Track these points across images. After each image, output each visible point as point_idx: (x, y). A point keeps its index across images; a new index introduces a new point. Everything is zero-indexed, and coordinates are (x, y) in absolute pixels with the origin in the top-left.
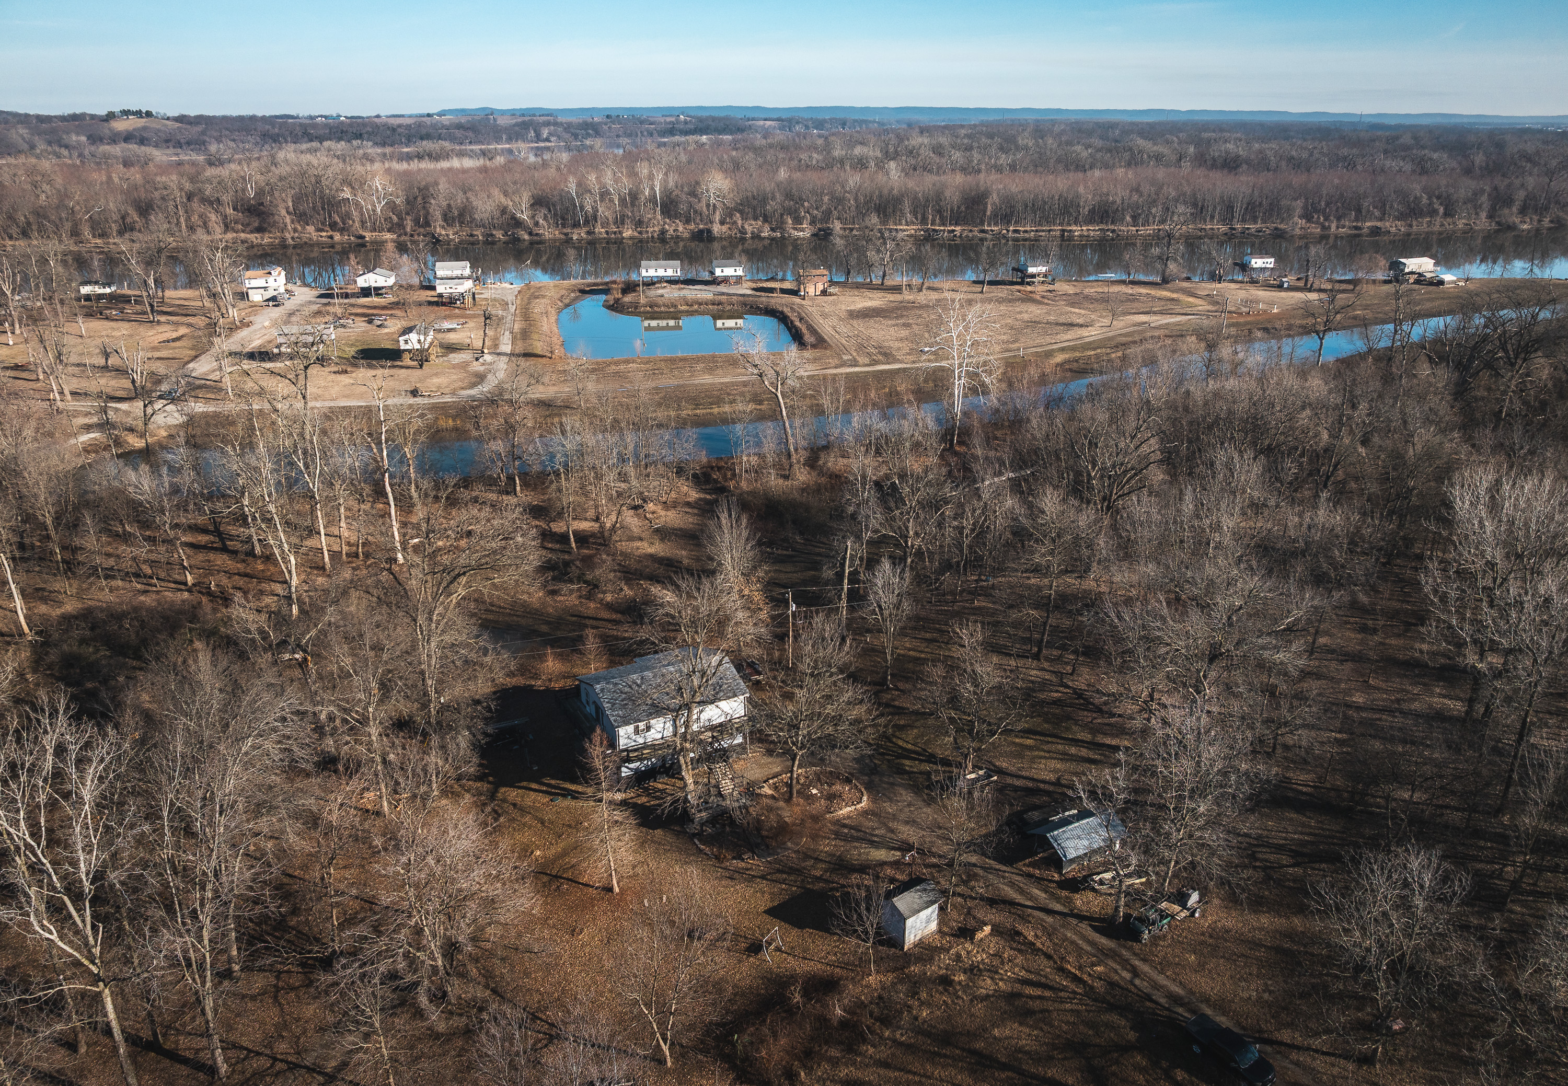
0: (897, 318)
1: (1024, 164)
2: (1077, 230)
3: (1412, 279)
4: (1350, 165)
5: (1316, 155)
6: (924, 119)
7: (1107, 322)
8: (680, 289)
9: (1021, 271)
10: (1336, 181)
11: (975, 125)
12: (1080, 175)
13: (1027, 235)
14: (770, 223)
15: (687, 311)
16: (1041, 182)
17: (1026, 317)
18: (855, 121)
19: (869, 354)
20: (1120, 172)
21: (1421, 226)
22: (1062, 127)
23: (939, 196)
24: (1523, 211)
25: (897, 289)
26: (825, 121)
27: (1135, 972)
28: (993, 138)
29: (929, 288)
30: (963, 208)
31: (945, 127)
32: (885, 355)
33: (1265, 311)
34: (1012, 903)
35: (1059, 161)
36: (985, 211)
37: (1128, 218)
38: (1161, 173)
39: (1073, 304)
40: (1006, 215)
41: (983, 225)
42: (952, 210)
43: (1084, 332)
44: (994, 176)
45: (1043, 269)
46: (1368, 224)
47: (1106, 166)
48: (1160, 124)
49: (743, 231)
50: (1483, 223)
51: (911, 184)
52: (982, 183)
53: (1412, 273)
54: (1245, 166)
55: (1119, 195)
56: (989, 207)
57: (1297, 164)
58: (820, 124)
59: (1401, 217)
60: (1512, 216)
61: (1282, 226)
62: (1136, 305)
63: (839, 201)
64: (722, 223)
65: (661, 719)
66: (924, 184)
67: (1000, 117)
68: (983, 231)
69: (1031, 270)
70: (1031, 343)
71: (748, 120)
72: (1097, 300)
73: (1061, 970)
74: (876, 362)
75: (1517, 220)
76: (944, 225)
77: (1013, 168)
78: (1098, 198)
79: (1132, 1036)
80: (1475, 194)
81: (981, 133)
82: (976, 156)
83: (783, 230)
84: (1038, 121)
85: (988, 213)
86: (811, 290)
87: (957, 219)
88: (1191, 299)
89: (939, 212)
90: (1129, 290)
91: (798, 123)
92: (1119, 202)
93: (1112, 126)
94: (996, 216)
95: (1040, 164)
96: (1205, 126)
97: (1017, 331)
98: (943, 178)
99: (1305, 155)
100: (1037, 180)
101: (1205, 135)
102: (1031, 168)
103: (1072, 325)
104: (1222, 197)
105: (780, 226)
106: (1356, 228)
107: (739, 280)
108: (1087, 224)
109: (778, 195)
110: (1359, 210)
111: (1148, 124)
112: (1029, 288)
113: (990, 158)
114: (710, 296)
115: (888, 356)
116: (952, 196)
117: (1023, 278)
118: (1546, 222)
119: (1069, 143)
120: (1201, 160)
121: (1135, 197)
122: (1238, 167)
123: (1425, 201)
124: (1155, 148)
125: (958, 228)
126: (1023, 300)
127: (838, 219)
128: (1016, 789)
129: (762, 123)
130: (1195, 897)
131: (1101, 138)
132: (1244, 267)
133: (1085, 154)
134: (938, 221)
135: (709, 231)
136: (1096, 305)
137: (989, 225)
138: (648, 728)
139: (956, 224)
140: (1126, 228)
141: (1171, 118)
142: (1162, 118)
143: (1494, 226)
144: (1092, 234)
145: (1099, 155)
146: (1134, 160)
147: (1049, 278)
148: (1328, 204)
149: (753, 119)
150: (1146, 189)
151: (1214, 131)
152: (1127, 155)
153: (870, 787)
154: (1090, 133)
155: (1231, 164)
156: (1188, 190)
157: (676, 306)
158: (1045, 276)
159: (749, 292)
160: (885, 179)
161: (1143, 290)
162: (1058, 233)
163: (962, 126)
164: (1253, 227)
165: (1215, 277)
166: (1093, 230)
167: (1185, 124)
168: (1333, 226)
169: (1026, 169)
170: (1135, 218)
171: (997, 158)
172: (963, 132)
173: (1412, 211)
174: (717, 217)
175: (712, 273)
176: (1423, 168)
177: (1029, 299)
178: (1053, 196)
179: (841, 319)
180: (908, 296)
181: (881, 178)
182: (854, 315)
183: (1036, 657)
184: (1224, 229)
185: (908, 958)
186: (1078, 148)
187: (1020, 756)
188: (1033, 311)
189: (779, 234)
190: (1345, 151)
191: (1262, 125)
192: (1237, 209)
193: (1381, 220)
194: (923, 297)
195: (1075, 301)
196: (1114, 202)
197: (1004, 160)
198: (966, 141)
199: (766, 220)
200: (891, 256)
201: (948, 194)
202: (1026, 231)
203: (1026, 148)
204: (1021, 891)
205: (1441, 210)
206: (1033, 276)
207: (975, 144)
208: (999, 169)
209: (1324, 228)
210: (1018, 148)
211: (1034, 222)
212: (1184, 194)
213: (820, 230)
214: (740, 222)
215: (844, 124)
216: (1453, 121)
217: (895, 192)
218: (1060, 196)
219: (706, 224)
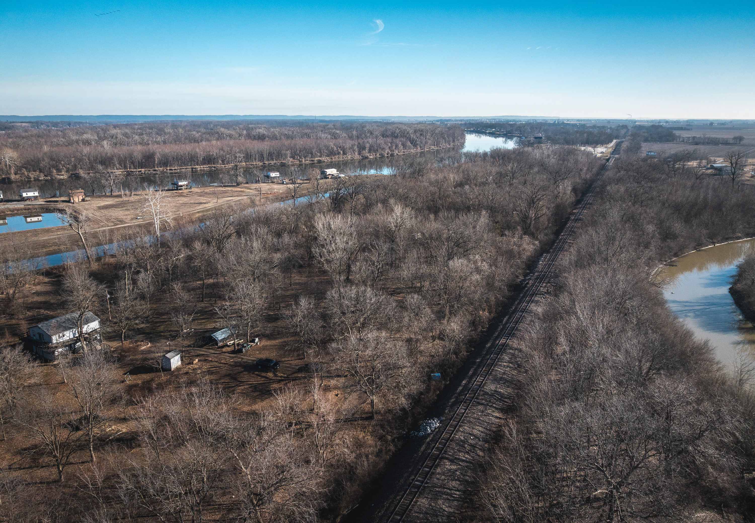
0: (122, 207)
1: (170, 141)
2: (199, 168)
3: (330, 177)
4: (308, 136)
5: (295, 133)
6: (115, 121)
7: (215, 201)
8: (4, 205)
9: (176, 184)
10: (302, 143)
11: (142, 124)
12: (197, 144)
13: (176, 171)
14: (44, 173)
15: (11, 214)
16: (179, 148)
17: (181, 202)
18: (75, 123)
19: (113, 222)
20: (214, 142)
21: (336, 159)
22: (186, 124)
23: (131, 156)
24: (370, 152)
25: (120, 196)
26: (59, 123)
27: (242, 359)
28: (152, 129)
29: (134, 195)
30: (144, 161)
31: (127, 125)
32: (120, 221)
33: (277, 192)
34: (204, 354)
35: (186, 139)
36: (155, 161)
37: (220, 161)
38: (232, 142)
39: (201, 196)
40: (165, 162)
41: (155, 167)
42: (139, 162)
43: (207, 205)
44: (156, 146)
45: (185, 183)
46: (316, 159)
47: (208, 140)
48: (231, 121)
49: (29, 178)
50: (357, 157)
51: (116, 151)
52: (151, 148)
53: (329, 175)
54: (267, 139)
55: (215, 152)
56: (156, 159)
57: (288, 137)
58: (56, 124)
59: (328, 156)
60: (366, 153)
61: (284, 161)
62: (227, 194)
63: (80, 160)
64: (16, 174)
65: (68, 332)
66: (123, 150)
67: (154, 120)
68: (155, 170)
69: (180, 183)
70: (185, 211)
71: (11, 123)
72: (210, 194)
73: (221, 363)
74: (117, 225)
75: (368, 155)
76: (135, 169)
77: (164, 142)
78: (205, 153)
79: (243, 370)
80: (352, 146)
81: (146, 127)
82: (145, 137)
83: (51, 176)
84: (173, 121)
85: (156, 162)
86: (76, 200)
87: (141, 165)
88: (249, 190)
89: (133, 163)
90: (224, 189)
91: (42, 124)
92: (215, 154)
93: (210, 123)
94: (160, 163)
95: (177, 140)
96: (251, 122)
97: (178, 208)
98: (132, 147)
99: (290, 133)
100: (177, 147)
101: (250, 126)
102: (173, 142)
103: (201, 203)
104: (258, 151)
105: (50, 174)
106: (312, 161)
107: (36, 197)
108: (202, 165)
109: (46, 159)
110: (312, 154)
111: (225, 121)
112: (180, 191)
113: (153, 138)
114: (22, 206)
115: (122, 222)
116: (138, 156)
117: (177, 188)
118: (378, 155)
119: (189, 131)
120: (249, 136)
121: (222, 152)
122: (265, 138)
123: (335, 149)
124: (228, 132)
125: (143, 170)
126: (179, 196)
127: (81, 168)
128: (201, 332)
129: (20, 124)
130: (257, 340)
131: (205, 128)
132: (268, 177)
133: (197, 135)
134: (132, 167)
135: (9, 179)
136: (210, 196)
137: (158, 167)
138: (64, 336)
139: (142, 168)
140: (219, 166)
141: (236, 119)
142: (232, 119)
143: (361, 157)
144: (205, 169)
145: (204, 136)
146: (220, 137)
147: (188, 187)
148: (300, 151)
149: (13, 122)
150: (226, 149)
151: (255, 124)
152: (217, 135)
153: (151, 342)
154: (199, 127)
155: (261, 138)
156: (243, 148)
157: (4, 212)
158: (187, 186)
159: (44, 203)
160: (102, 149)
161: (230, 189)
162: (190, 169)
163: (136, 124)
164: (272, 162)
165: (257, 182)
166: (206, 167)
167: (243, 121)
168: (303, 160)
169: (171, 143)
170: (223, 161)
171: (156, 138)
172: (136, 127)
173: (331, 153)
174: (12, 172)
175: (21, 196)
176: (335, 136)
177: (181, 195)
178: (185, 154)
179: (94, 210)
180: (125, 199)
181: (100, 149)
182: (100, 208)
183: (202, 301)
184: (261, 164)
185: (173, 372)
186: (194, 133)
187: (201, 325)
188: (184, 200)
189: (49, 178)
190: (306, 131)
191: (276, 121)
192: (265, 156)
193: (321, 157)
194: (133, 198)
195: (201, 195)
196: (213, 155)
197: (159, 139)
198: (139, 131)
199: (41, 172)
200: (114, 182)
201: (135, 154)
202: (175, 169)
203: (169, 133)
204: (206, 352)
205: (342, 152)
206: (181, 186)
207: (144, 132)
208: (158, 143)
209: (300, 161)
210: (165, 133)
211: (178, 165)
212: (242, 150)
213: (72, 174)
214: (26, 173)
215: (69, 124)
216: (351, 118)
217: (109, 155)
218: (189, 153)
219: (6, 175)
